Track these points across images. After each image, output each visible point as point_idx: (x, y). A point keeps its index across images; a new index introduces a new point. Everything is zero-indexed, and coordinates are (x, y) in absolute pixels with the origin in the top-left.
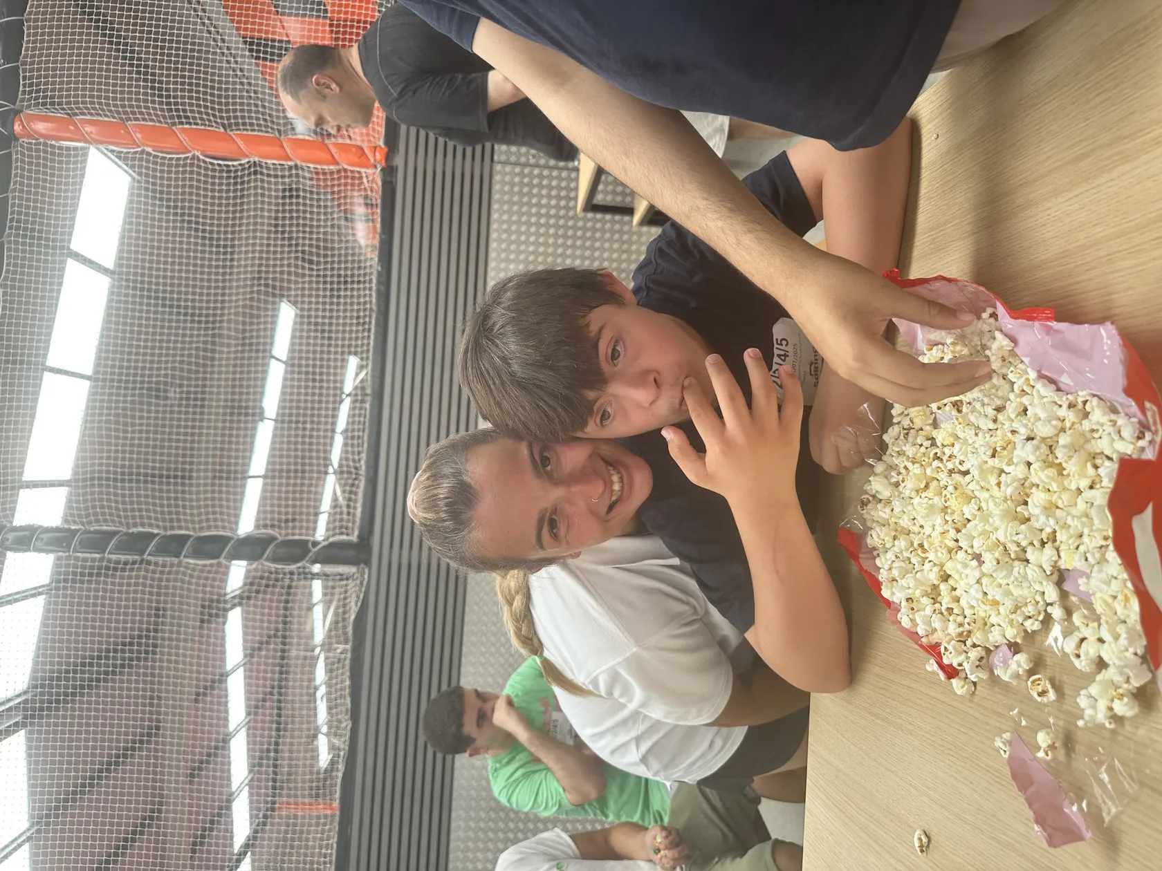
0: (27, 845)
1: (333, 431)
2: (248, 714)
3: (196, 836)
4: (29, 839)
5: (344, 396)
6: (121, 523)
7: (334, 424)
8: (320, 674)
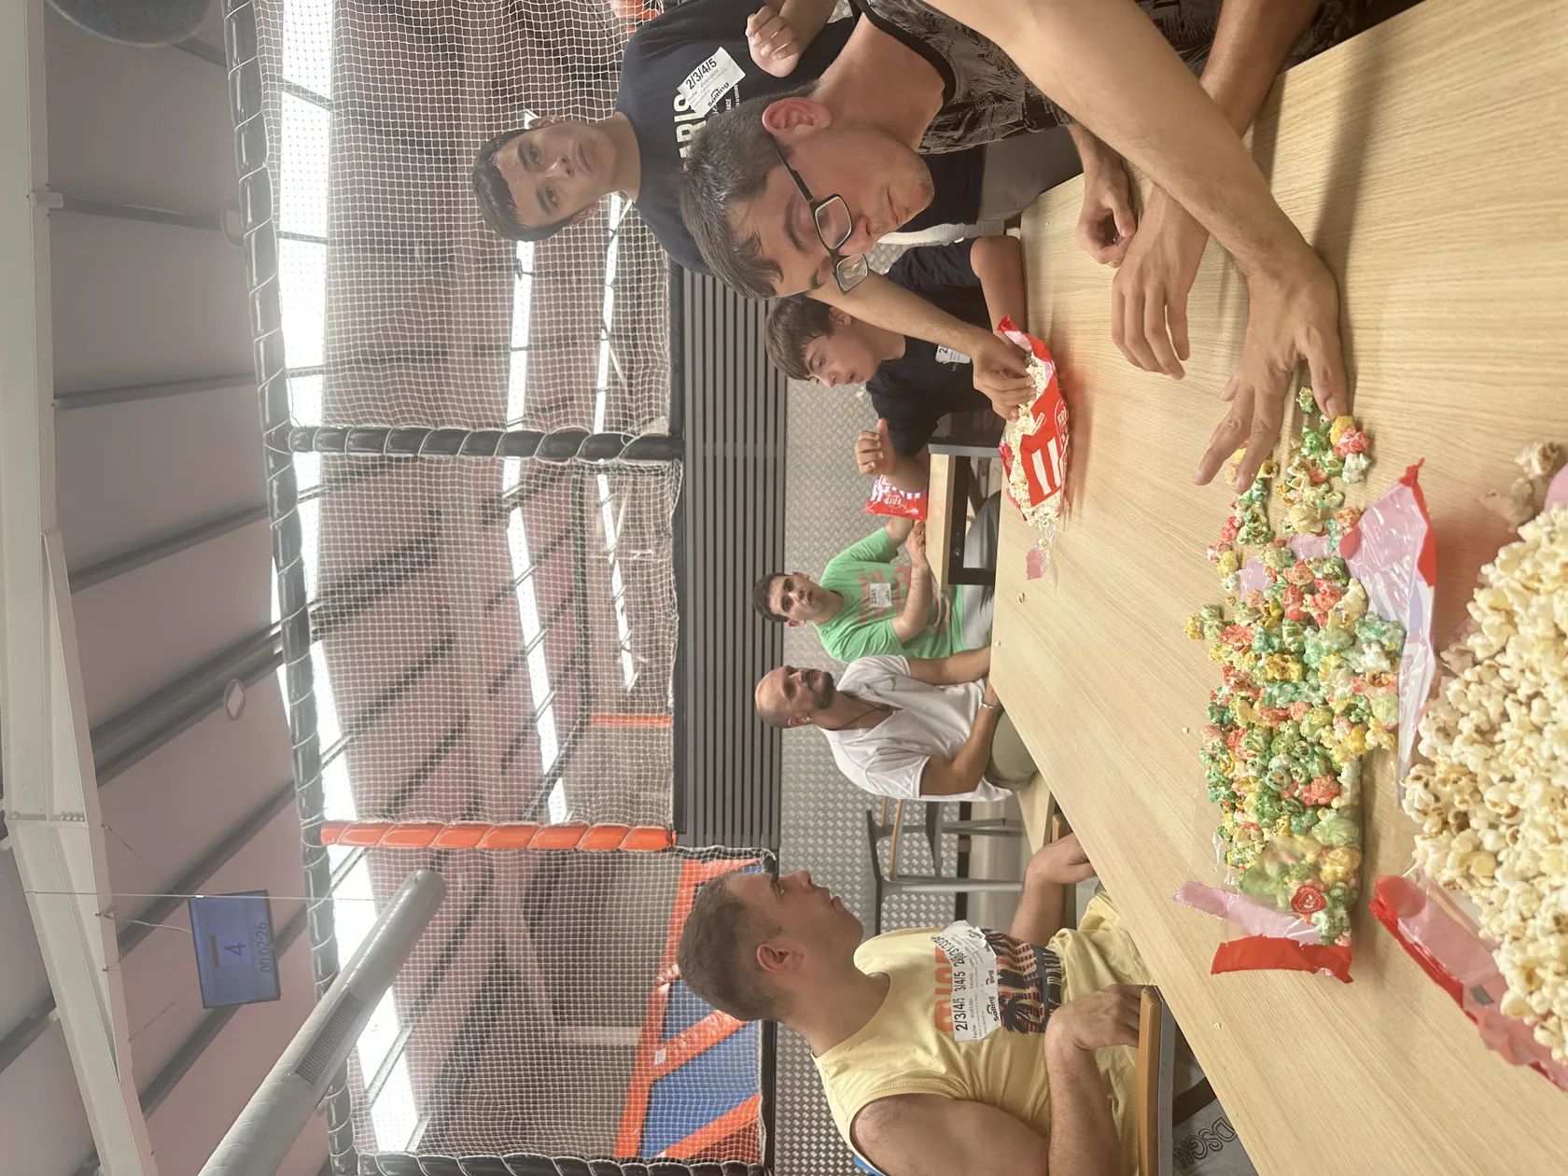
0: (342, 754)
1: (602, 281)
2: (543, 627)
3: (504, 754)
4: (345, 747)
5: (611, 234)
6: (428, 421)
7: (602, 273)
8: (617, 585)
